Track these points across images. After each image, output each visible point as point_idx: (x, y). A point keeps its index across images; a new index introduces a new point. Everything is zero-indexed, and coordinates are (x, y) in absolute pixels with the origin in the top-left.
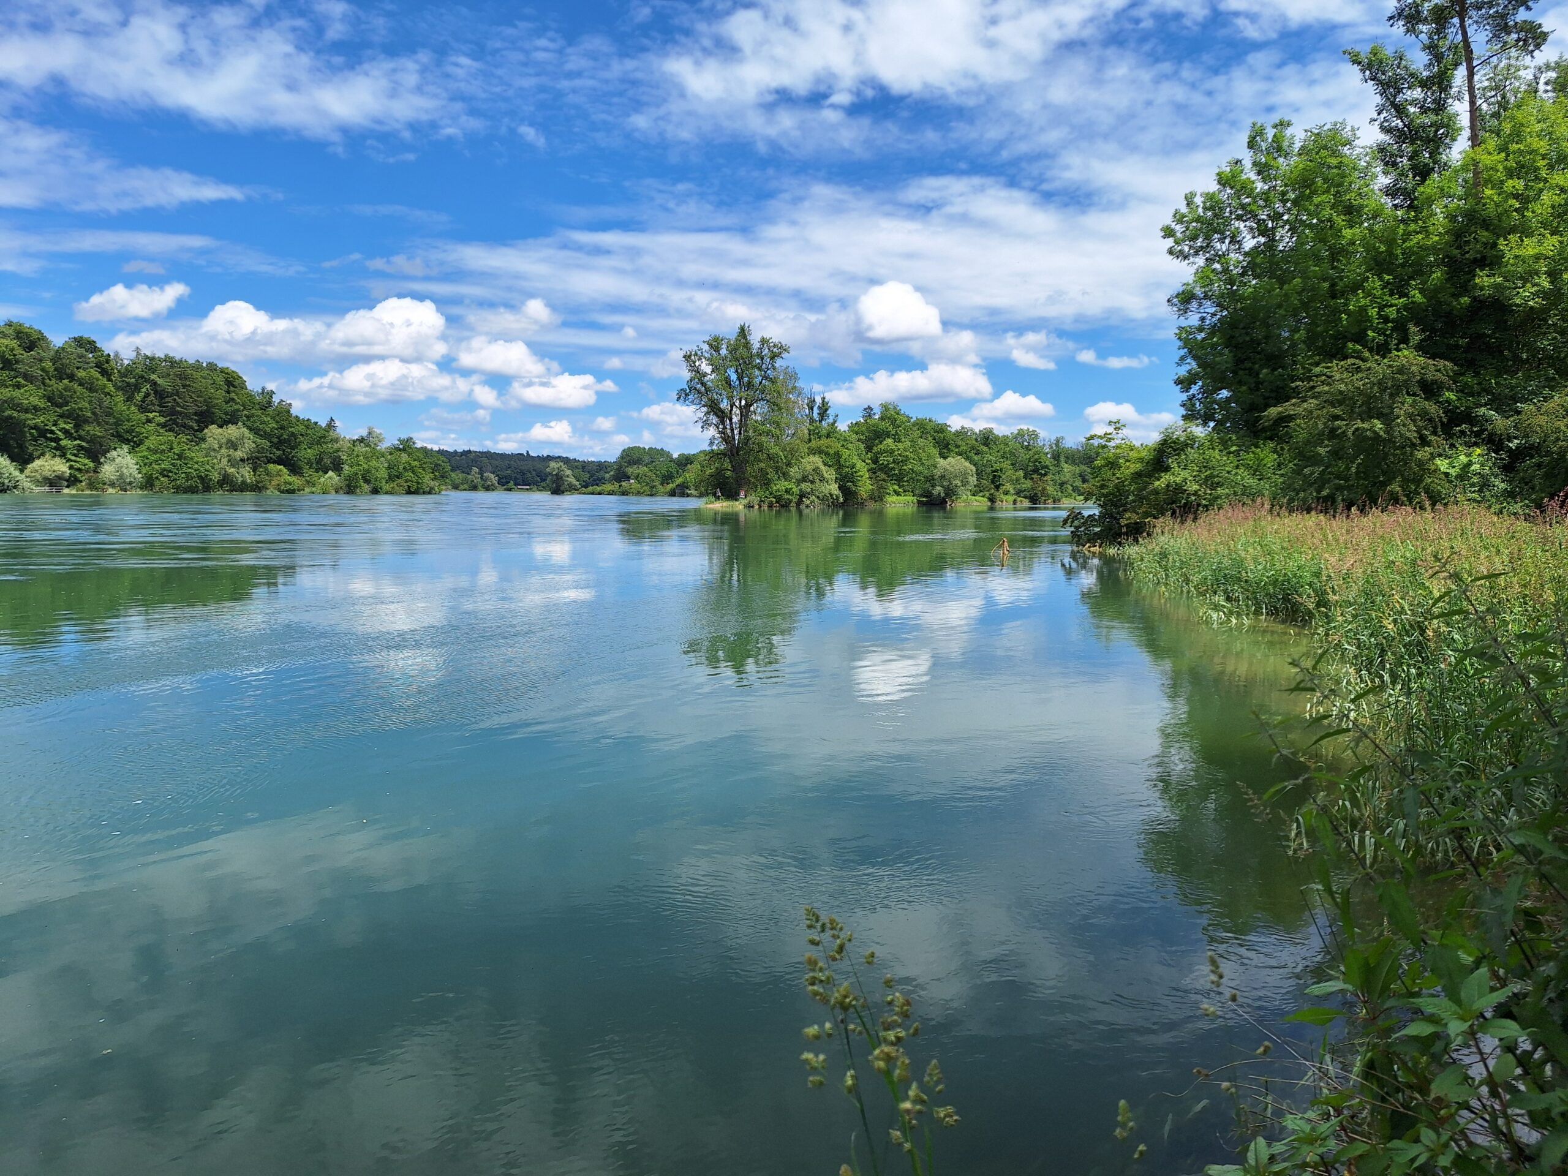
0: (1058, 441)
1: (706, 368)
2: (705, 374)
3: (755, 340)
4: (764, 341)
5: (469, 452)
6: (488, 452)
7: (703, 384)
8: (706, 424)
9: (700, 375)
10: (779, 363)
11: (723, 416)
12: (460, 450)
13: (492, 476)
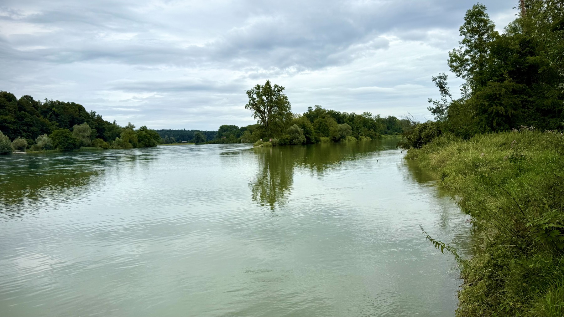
0: (378, 116)
1: (255, 96)
2: (255, 99)
3: (272, 85)
4: (276, 86)
6: (170, 130)
7: (254, 102)
8: (255, 116)
13: (173, 138)
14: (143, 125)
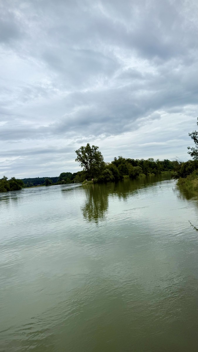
0: (158, 160)
1: (81, 153)
2: (81, 155)
3: (91, 146)
4: (93, 146)
5: (25, 179)
6: (30, 178)
7: (81, 157)
8: (82, 166)
9: (80, 155)
10: (97, 150)
11: (86, 163)
12: (23, 179)
13: (32, 183)
14: (13, 177)
